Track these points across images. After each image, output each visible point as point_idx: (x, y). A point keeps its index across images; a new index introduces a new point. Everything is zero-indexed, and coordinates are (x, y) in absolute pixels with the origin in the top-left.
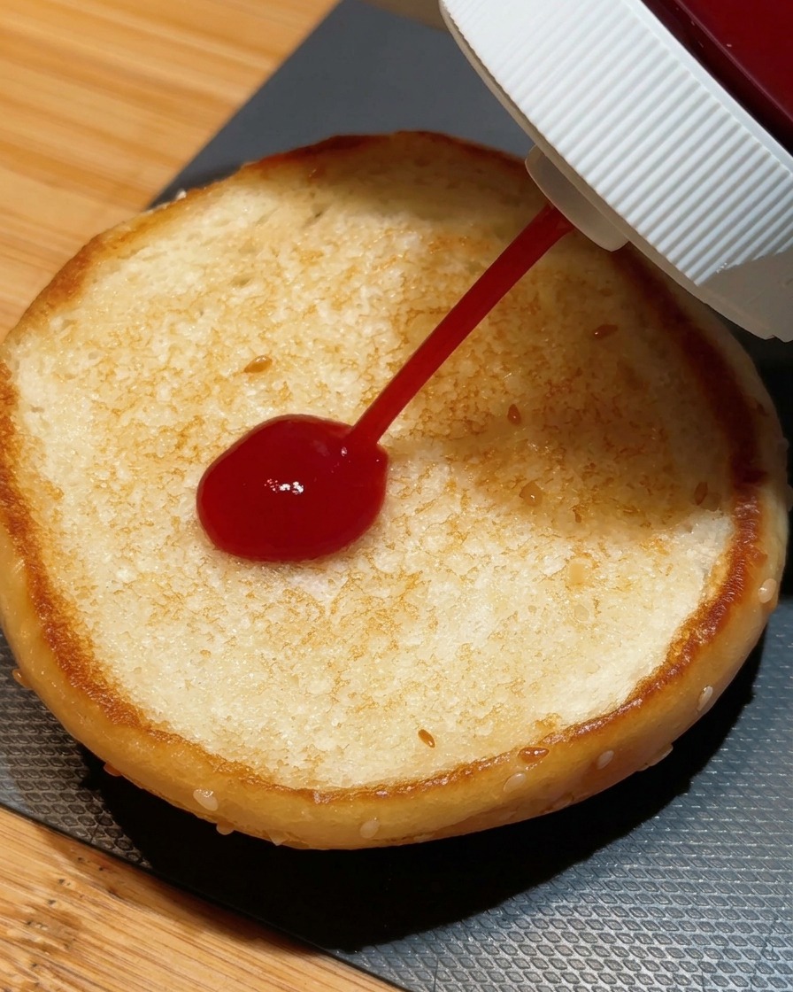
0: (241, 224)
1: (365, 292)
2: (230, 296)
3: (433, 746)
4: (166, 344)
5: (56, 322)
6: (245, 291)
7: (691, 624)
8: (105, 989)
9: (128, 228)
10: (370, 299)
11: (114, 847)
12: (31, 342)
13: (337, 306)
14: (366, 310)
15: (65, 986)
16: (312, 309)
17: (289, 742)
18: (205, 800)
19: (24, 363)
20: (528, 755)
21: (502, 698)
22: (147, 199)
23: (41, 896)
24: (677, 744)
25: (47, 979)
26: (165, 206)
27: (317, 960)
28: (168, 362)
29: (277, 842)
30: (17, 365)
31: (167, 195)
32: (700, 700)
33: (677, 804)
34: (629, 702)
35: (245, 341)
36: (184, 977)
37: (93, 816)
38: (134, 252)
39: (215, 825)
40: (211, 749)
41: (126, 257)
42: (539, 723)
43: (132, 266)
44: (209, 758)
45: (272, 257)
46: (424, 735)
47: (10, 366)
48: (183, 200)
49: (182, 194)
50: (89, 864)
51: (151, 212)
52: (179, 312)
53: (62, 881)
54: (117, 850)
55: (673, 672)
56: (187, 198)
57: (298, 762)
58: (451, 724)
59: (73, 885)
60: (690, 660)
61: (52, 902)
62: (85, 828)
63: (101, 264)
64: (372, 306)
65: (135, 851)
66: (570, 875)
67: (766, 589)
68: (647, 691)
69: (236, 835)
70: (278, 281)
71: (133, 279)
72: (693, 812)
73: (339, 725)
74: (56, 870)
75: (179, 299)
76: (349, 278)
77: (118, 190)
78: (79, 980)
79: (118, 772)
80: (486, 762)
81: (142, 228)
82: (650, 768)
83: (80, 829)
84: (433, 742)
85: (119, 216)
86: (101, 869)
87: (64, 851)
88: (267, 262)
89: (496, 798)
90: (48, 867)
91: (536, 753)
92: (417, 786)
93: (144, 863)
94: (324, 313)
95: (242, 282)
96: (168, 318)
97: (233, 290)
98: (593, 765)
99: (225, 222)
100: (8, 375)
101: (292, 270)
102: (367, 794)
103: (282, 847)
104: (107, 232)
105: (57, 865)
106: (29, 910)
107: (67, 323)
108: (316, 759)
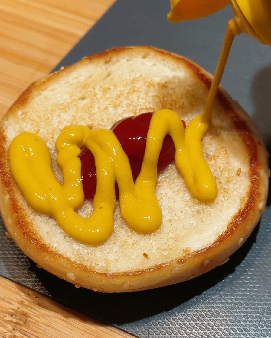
0: (82, 78)
1: (125, 102)
2: (78, 103)
3: (148, 258)
4: (57, 121)
5: (20, 113)
6: (84, 102)
7: (236, 217)
8: (37, 337)
9: (44, 80)
10: (126, 104)
11: (40, 290)
12: (11, 120)
13: (115, 107)
14: (125, 108)
15: (24, 336)
16: (107, 108)
17: (99, 257)
18: (71, 277)
19: (9, 127)
20: (180, 261)
21: (172, 242)
22: (51, 70)
23: (15, 306)
24: (231, 257)
25: (17, 334)
26: (56, 72)
27: (109, 328)
28: (58, 126)
29: (95, 290)
30: (7, 128)
31: (57, 68)
32: (239, 242)
33: (230, 276)
34: (214, 243)
35: (83, 119)
36: (64, 333)
37: (33, 280)
38: (46, 88)
39: (74, 285)
40: (73, 259)
41: (43, 90)
42: (183, 250)
43: (45, 93)
44: (72, 263)
45: (92, 90)
46: (145, 255)
47: (4, 128)
48: (62, 70)
49: (63, 68)
50: (32, 296)
51: (52, 74)
52: (62, 109)
53: (22, 301)
54: (41, 291)
55: (229, 233)
56: (64, 69)
57: (102, 264)
58: (154, 251)
59: (26, 303)
60: (235, 229)
61: (19, 308)
62: (30, 284)
63: (35, 92)
64: (127, 107)
65: (47, 292)
66: (194, 300)
67: (261, 205)
68: (221, 239)
69: (81, 288)
70: (95, 98)
71: (46, 97)
72: (236, 279)
73: (116, 251)
74: (21, 298)
75: (61, 105)
76: (119, 97)
77: (40, 66)
78: (28, 334)
79: (41, 267)
80: (166, 263)
81: (49, 80)
82: (222, 265)
83: (29, 284)
84: (148, 257)
85: (41, 75)
86: (36, 297)
87: (23, 292)
88: (91, 91)
89: (169, 275)
90: (18, 297)
91: (183, 260)
92: (143, 272)
93: (50, 296)
94: (111, 109)
95: (83, 99)
96: (58, 112)
97: (80, 101)
98: (202, 264)
99: (77, 78)
100: (4, 131)
101: (100, 94)
102: (126, 274)
103: (97, 292)
104: (37, 81)
105: (21, 296)
106: (12, 311)
107: (23, 113)
108: (108, 263)
